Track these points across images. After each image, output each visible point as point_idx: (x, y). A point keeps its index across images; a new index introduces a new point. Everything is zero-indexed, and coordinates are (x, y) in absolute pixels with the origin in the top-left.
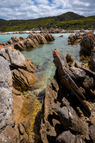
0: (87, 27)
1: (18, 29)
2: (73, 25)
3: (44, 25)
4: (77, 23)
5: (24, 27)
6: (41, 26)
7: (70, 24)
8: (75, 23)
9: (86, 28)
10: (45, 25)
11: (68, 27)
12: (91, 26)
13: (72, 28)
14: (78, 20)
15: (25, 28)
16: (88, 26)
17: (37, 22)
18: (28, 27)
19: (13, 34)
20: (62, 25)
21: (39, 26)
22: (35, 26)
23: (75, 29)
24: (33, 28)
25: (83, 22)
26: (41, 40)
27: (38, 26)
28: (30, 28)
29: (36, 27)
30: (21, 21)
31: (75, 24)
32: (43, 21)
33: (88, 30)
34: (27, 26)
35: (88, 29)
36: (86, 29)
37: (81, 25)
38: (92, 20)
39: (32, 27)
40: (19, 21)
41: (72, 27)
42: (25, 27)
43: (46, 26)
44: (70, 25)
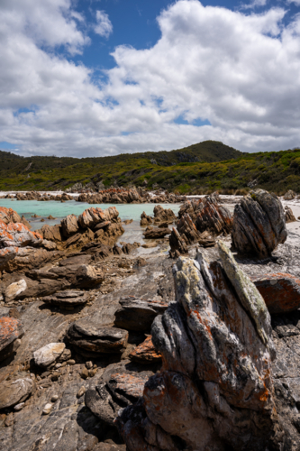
0: (235, 186)
1: (32, 185)
2: (193, 177)
4: (208, 172)
7: (187, 174)
8: (201, 171)
9: (231, 188)
11: (177, 182)
12: (248, 181)
13: (188, 187)
14: (214, 163)
16: (238, 182)
19: (6, 197)
20: (164, 177)
21: (96, 179)
23: (195, 192)
25: (226, 168)
31: (202, 175)
33: (238, 194)
35: (237, 191)
36: (229, 191)
37: (218, 179)
38: (250, 165)
41: (190, 184)
44: (184, 176)
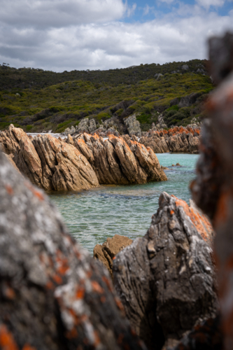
3: (148, 105)
5: (33, 108)
6: (131, 112)
10: (159, 102)
15: (39, 117)
17: (116, 89)
18: (54, 110)
22: (102, 106)
24: (84, 115)
26: (53, 171)
27: (113, 111)
28: (67, 116)
29: (102, 113)
30: (22, 77)
32: (151, 82)
34: (52, 103)
39: (77, 112)
40: (10, 76)
42: (41, 111)
43: (162, 109)
